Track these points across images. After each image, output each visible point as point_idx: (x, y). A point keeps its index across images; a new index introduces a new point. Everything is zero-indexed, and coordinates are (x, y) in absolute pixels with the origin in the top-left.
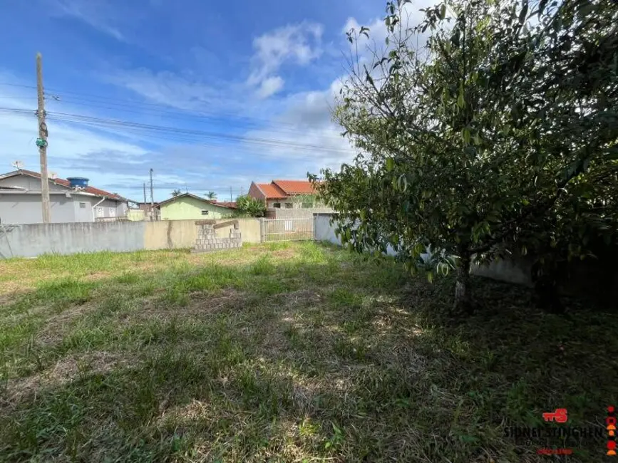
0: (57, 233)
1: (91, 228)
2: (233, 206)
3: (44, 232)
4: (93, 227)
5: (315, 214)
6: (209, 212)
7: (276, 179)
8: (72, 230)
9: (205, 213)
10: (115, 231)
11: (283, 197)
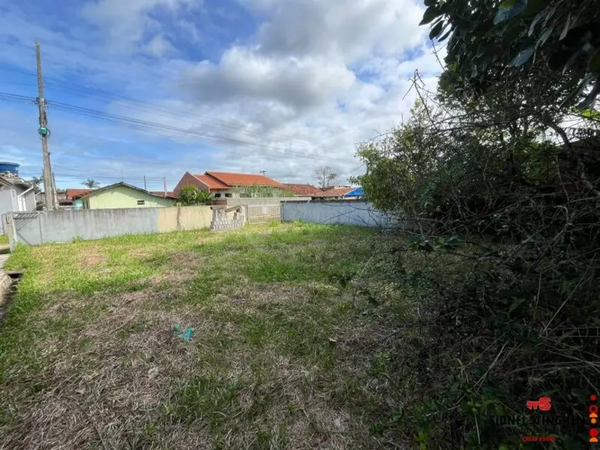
0: (82, 219)
1: (112, 214)
2: (172, 196)
3: (69, 218)
4: (114, 213)
5: (282, 202)
6: (145, 202)
7: (209, 171)
8: (95, 216)
9: (141, 202)
10: (133, 216)
11: (225, 188)
